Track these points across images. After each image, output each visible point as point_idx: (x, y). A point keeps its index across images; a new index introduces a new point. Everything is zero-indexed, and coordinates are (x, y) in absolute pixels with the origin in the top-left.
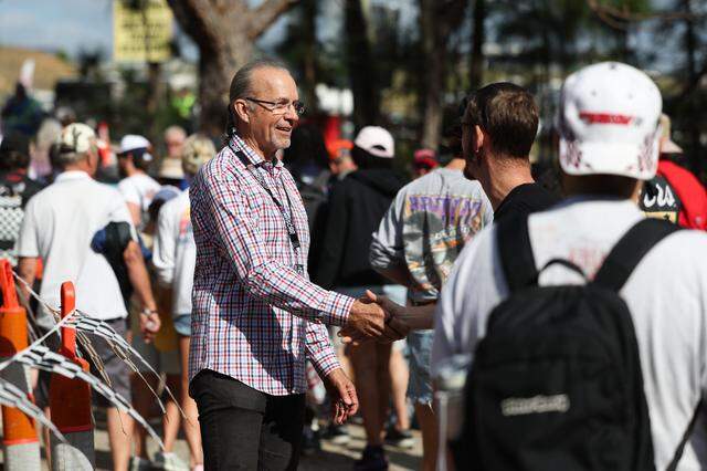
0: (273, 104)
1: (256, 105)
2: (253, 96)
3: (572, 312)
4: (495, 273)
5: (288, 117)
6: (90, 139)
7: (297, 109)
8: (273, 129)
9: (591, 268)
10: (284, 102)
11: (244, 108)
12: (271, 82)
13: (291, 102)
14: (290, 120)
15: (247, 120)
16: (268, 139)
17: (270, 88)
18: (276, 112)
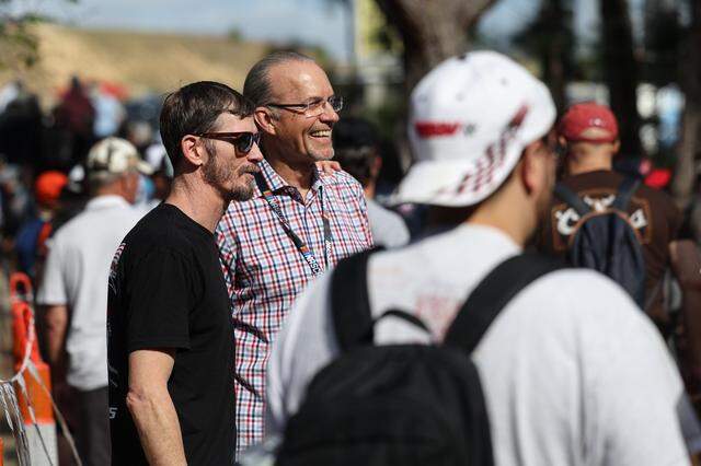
0: (303, 105)
1: (282, 111)
2: (274, 100)
3: (402, 379)
4: (327, 330)
5: (326, 118)
6: (129, 157)
7: (335, 106)
8: (307, 136)
9: (439, 323)
10: (317, 101)
11: (267, 117)
12: (295, 78)
13: (326, 98)
14: (328, 123)
15: (273, 132)
16: (303, 150)
17: (296, 86)
18: (309, 114)
